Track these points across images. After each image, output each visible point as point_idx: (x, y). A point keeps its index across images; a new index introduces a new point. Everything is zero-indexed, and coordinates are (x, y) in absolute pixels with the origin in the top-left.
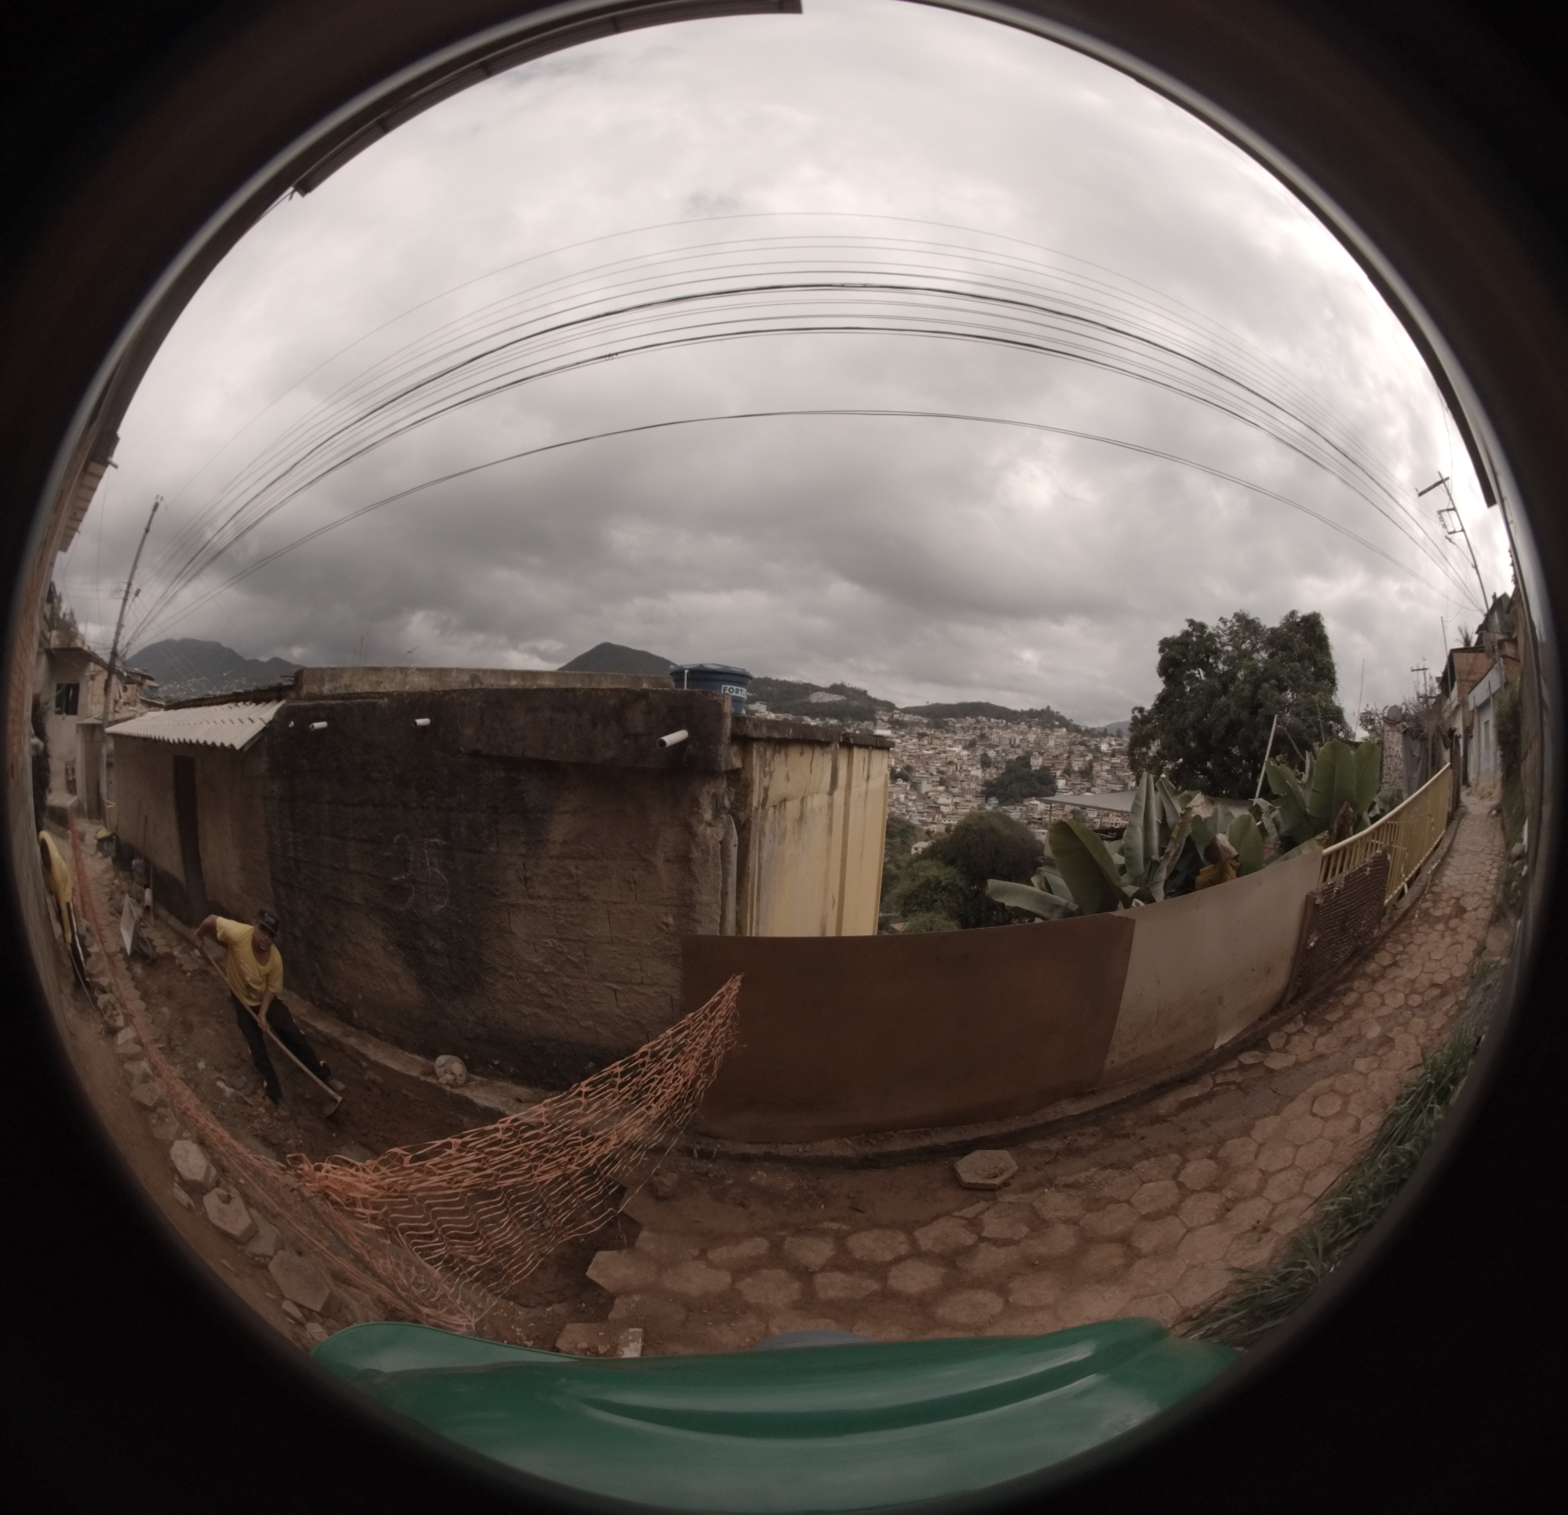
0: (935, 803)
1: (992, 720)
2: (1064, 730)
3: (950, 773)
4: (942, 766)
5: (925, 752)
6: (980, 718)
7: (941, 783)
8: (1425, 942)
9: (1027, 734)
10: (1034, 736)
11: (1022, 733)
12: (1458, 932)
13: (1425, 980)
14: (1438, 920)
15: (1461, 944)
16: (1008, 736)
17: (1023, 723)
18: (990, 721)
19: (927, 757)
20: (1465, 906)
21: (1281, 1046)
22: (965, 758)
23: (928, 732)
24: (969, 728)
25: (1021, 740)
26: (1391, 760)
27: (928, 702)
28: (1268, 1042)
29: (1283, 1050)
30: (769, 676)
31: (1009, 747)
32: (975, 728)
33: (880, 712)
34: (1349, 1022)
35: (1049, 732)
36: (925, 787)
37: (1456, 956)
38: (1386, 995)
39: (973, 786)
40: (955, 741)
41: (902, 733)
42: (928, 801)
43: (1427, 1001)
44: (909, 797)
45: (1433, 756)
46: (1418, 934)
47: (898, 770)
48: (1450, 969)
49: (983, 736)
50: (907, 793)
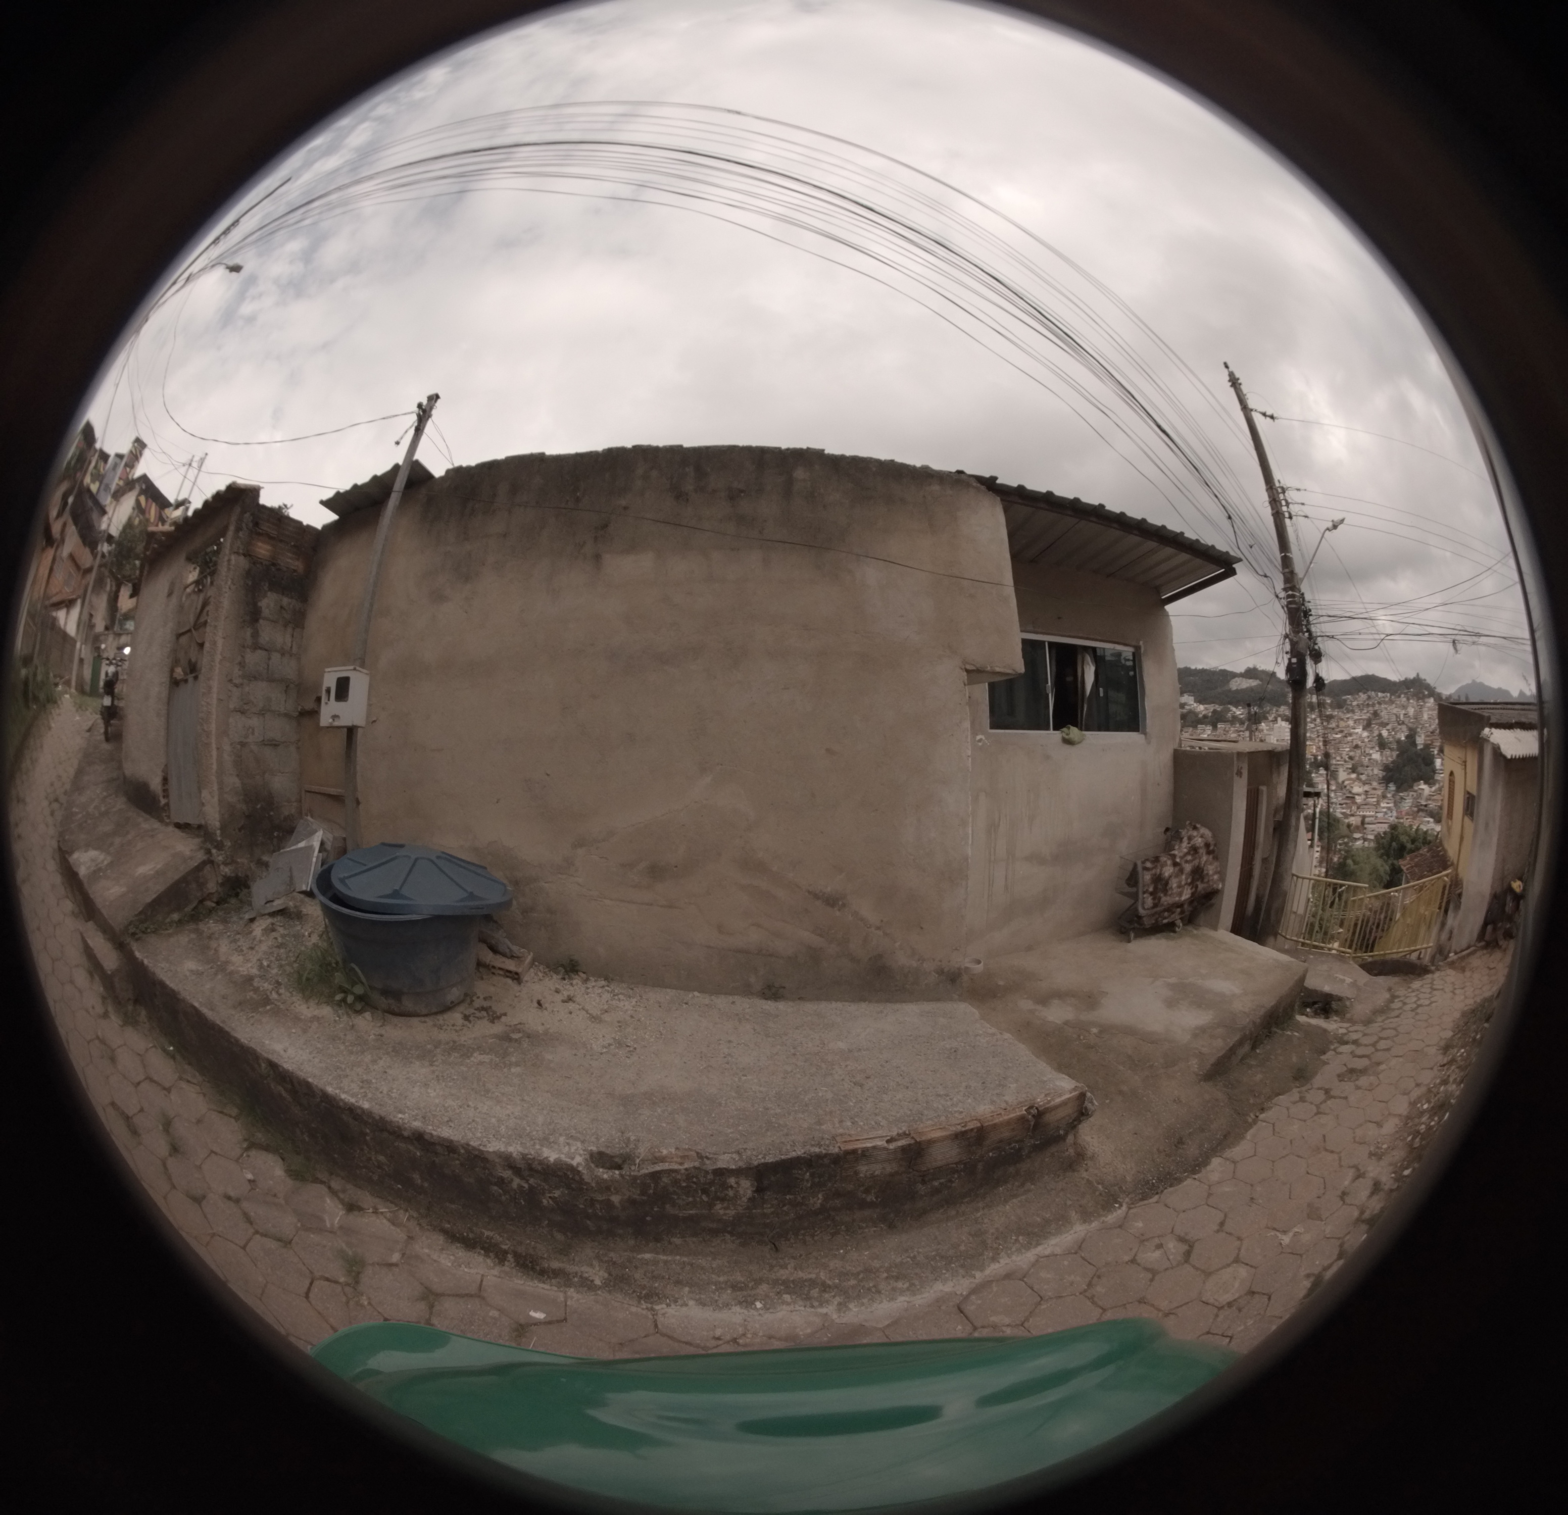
0: (1351, 789)
1: (1380, 694)
2: (1432, 699)
3: (1357, 758)
4: (1350, 751)
5: (1335, 735)
6: (1369, 693)
7: (1353, 770)
11: (1404, 707)
16: (1395, 711)
17: (1403, 696)
18: (1377, 695)
19: (1337, 741)
22: (1366, 740)
23: (1333, 713)
24: (1362, 704)
25: (1405, 716)
32: (1368, 705)
35: (1422, 703)
36: (1342, 775)
39: (1376, 771)
40: (1355, 721)
42: (1345, 791)
44: (1332, 787)
47: (1319, 759)
49: (1376, 714)
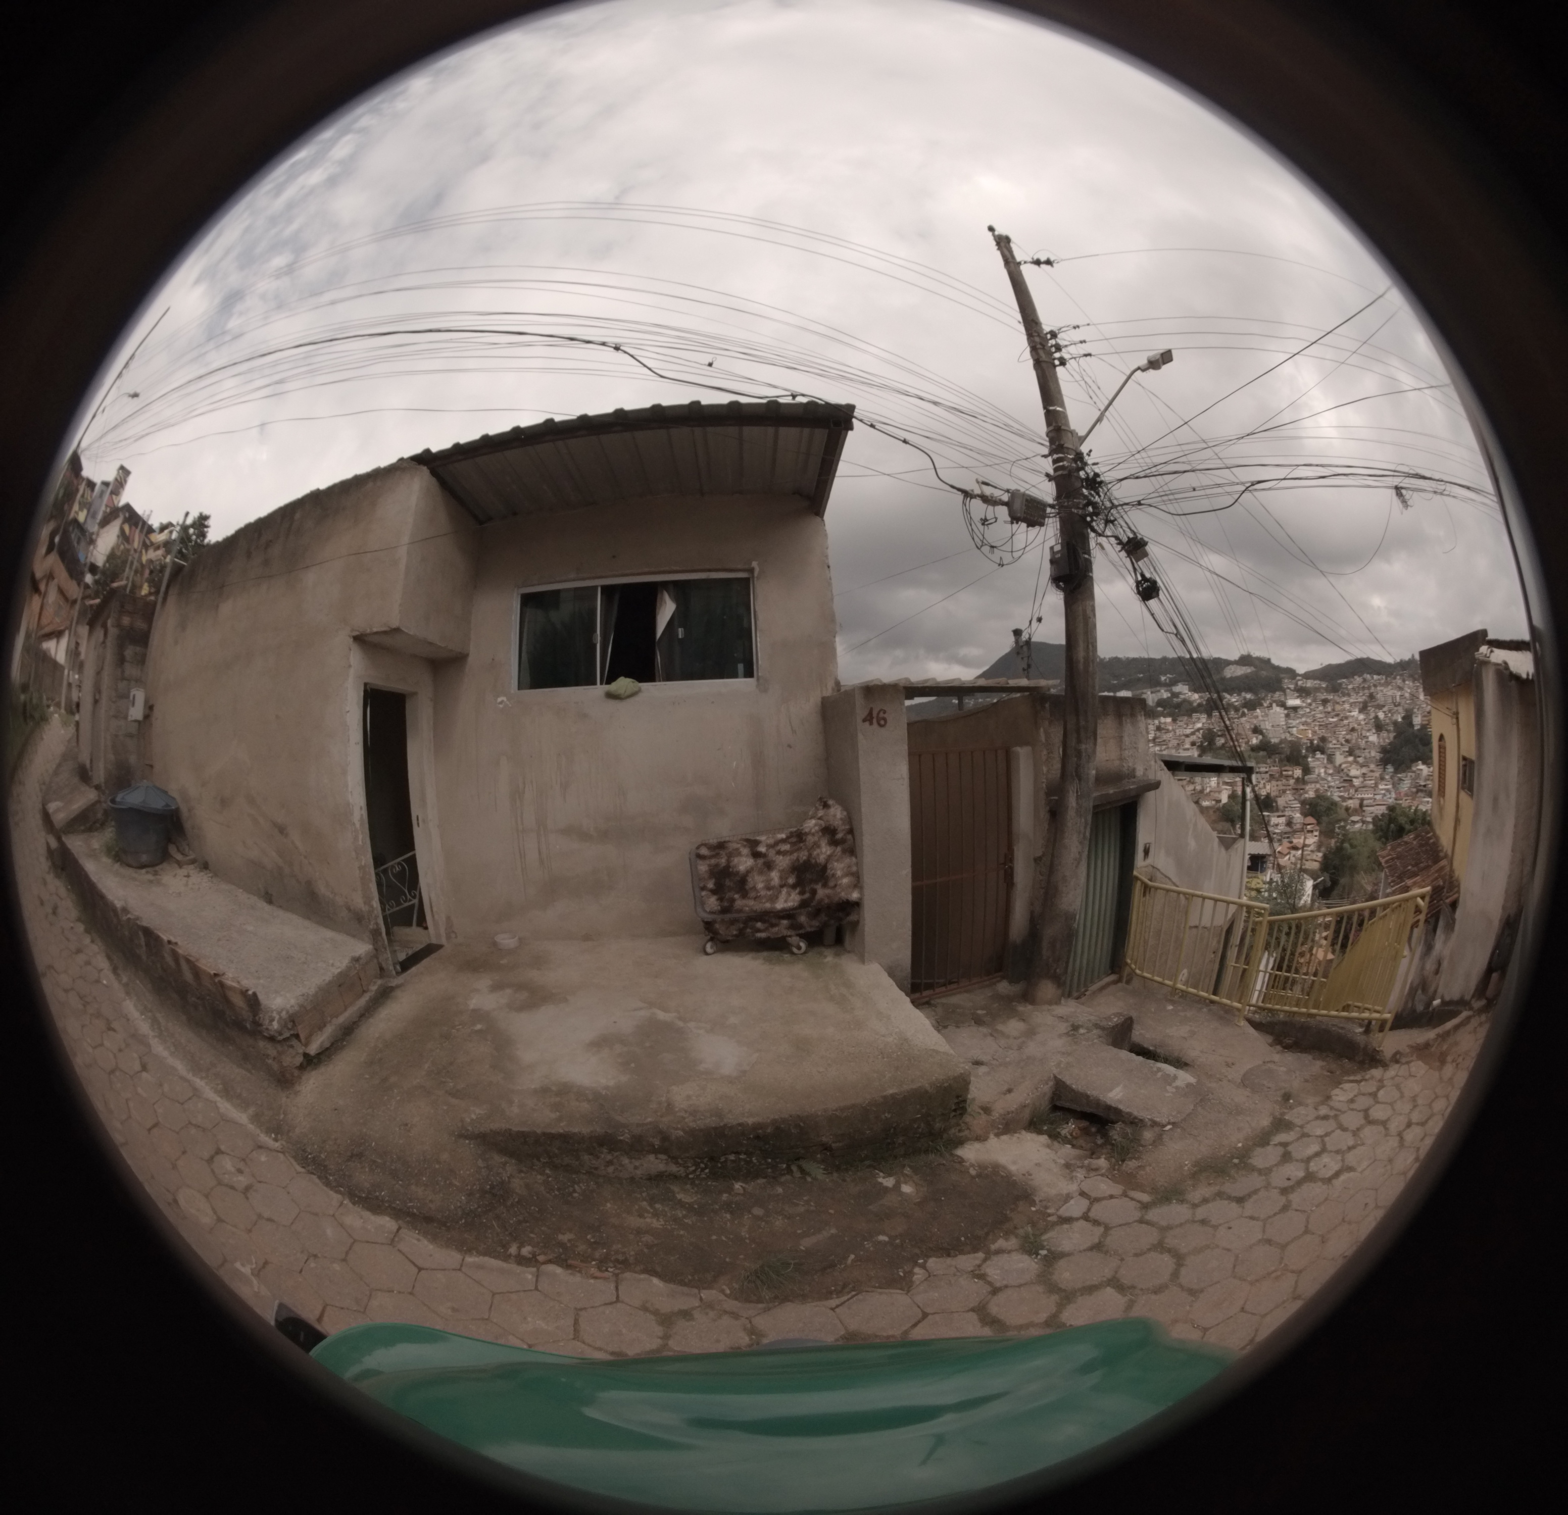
0: (1348, 775)
1: (1375, 677)
3: (1354, 741)
4: (1347, 734)
6: (1364, 676)
7: (1350, 753)
9: (1403, 689)
11: (1400, 689)
16: (1390, 693)
19: (1332, 725)
24: (1358, 687)
25: (1401, 697)
32: (1364, 688)
33: (1286, 681)
39: (1373, 753)
40: (1351, 704)
42: (1342, 774)
44: (1329, 770)
50: (1325, 767)
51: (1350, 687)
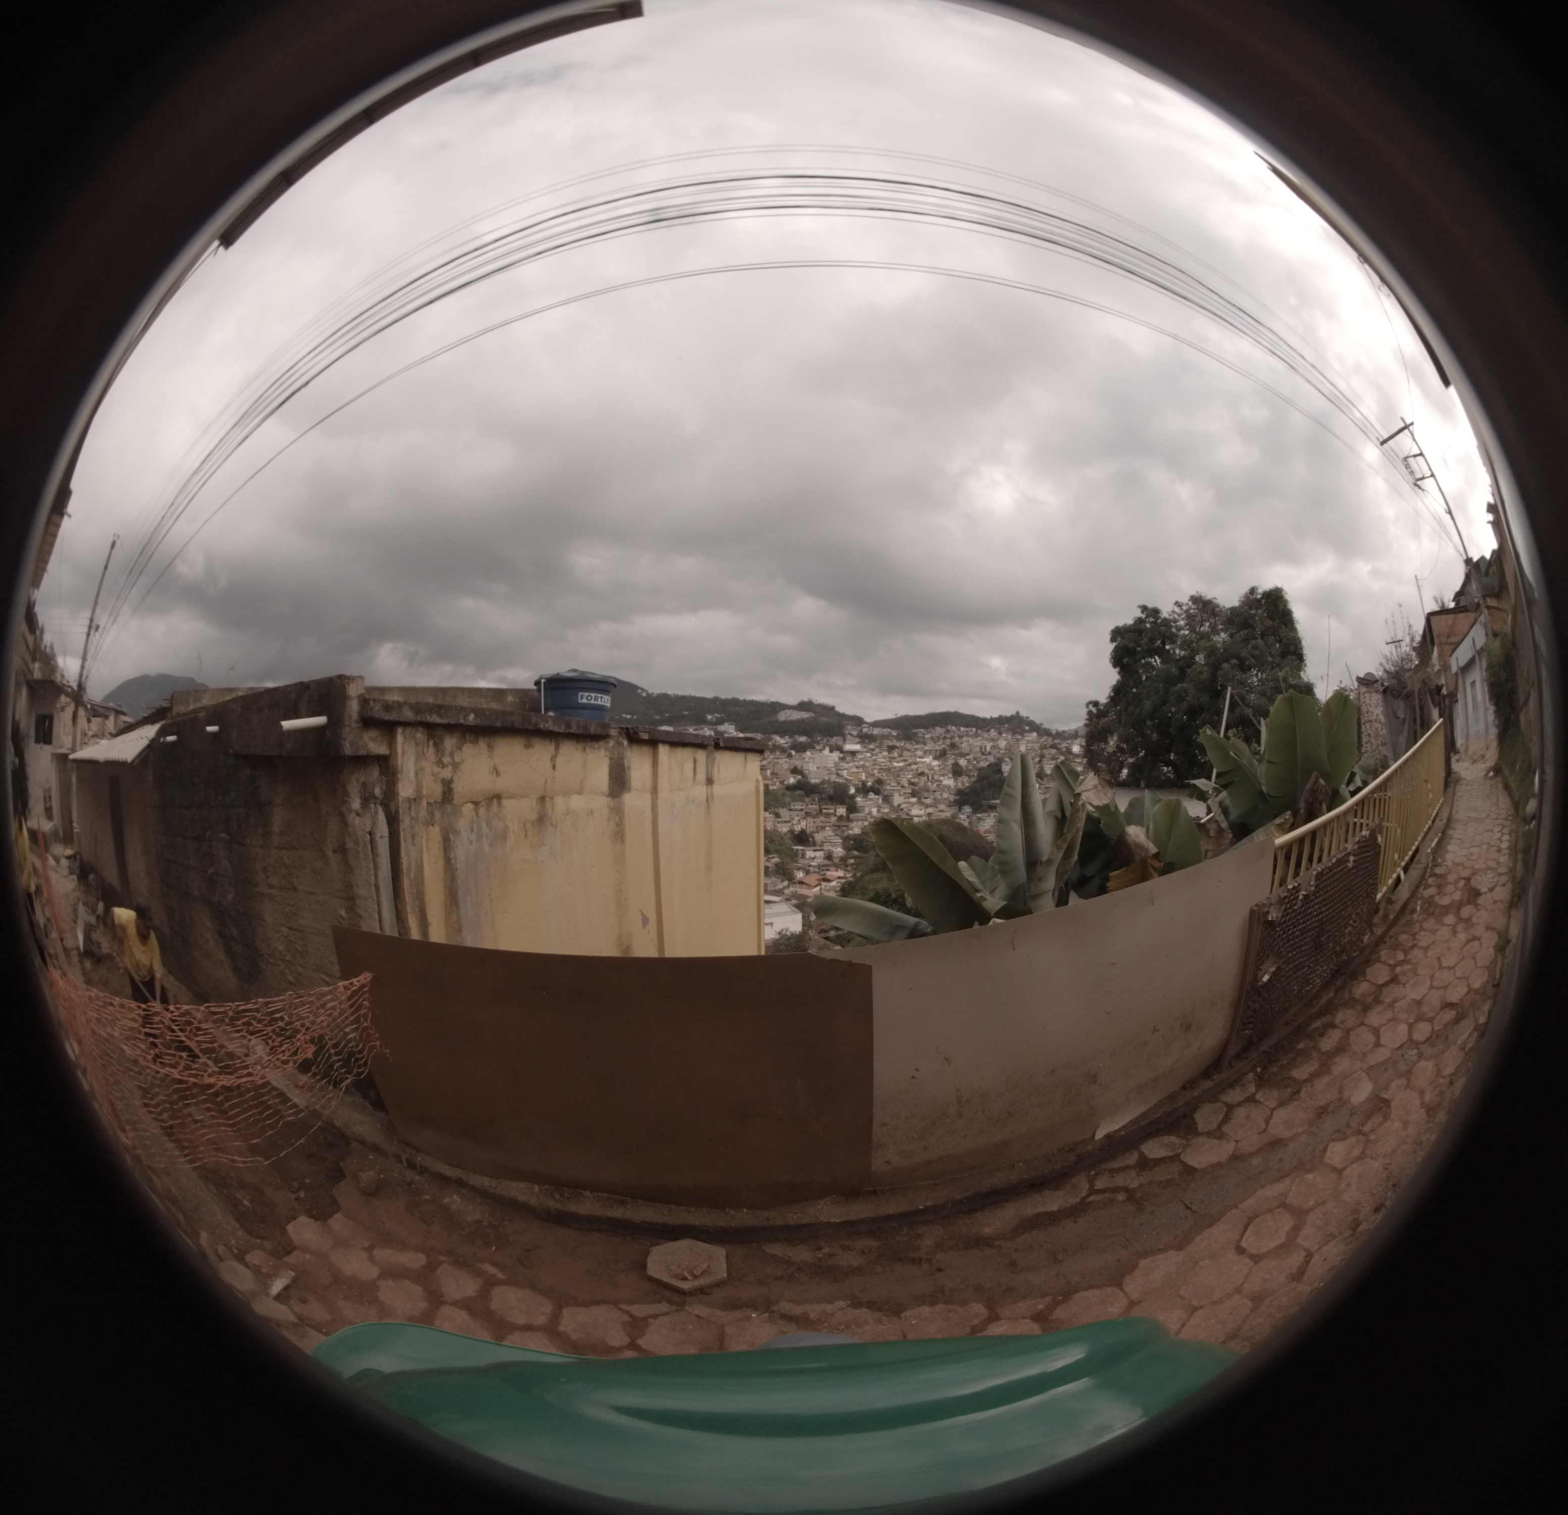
0: (908, 814)
1: (962, 729)
2: (1035, 734)
3: (922, 784)
4: (914, 778)
5: (896, 764)
6: (949, 727)
7: (914, 794)
8: (1433, 942)
9: (997, 740)
10: (1005, 743)
11: (992, 740)
12: (1473, 924)
13: (1435, 999)
14: (1446, 910)
15: (1479, 939)
16: (979, 744)
17: (993, 730)
18: (959, 730)
19: (897, 769)
20: (1479, 887)
21: (1214, 1126)
22: (936, 768)
23: (898, 745)
24: (939, 738)
25: (992, 747)
26: (1371, 726)
27: (896, 715)
28: (1194, 1119)
29: (1218, 1134)
30: (737, 697)
31: (980, 755)
32: (945, 738)
33: (849, 727)
34: (1326, 1079)
35: (1019, 737)
36: (897, 800)
37: (1474, 959)
38: (1382, 1030)
39: (945, 795)
40: (925, 752)
41: (872, 746)
42: (901, 813)
43: (1438, 1031)
44: (882, 810)
45: (1422, 715)
46: (1423, 933)
47: (870, 784)
48: (1467, 978)
49: (953, 746)
50: (879, 807)
51: (927, 736)
